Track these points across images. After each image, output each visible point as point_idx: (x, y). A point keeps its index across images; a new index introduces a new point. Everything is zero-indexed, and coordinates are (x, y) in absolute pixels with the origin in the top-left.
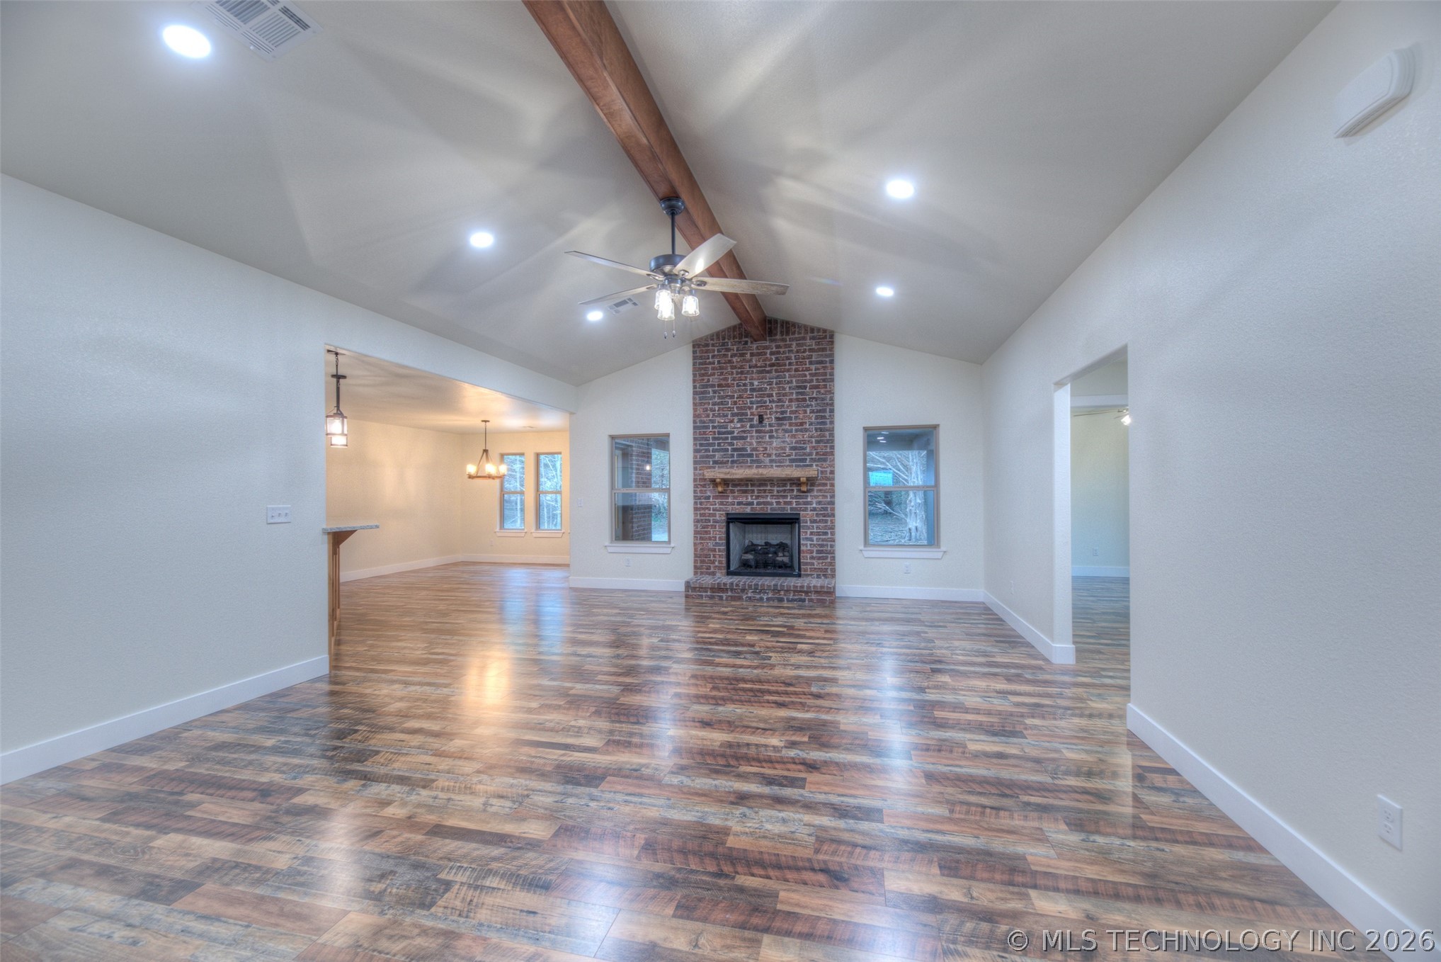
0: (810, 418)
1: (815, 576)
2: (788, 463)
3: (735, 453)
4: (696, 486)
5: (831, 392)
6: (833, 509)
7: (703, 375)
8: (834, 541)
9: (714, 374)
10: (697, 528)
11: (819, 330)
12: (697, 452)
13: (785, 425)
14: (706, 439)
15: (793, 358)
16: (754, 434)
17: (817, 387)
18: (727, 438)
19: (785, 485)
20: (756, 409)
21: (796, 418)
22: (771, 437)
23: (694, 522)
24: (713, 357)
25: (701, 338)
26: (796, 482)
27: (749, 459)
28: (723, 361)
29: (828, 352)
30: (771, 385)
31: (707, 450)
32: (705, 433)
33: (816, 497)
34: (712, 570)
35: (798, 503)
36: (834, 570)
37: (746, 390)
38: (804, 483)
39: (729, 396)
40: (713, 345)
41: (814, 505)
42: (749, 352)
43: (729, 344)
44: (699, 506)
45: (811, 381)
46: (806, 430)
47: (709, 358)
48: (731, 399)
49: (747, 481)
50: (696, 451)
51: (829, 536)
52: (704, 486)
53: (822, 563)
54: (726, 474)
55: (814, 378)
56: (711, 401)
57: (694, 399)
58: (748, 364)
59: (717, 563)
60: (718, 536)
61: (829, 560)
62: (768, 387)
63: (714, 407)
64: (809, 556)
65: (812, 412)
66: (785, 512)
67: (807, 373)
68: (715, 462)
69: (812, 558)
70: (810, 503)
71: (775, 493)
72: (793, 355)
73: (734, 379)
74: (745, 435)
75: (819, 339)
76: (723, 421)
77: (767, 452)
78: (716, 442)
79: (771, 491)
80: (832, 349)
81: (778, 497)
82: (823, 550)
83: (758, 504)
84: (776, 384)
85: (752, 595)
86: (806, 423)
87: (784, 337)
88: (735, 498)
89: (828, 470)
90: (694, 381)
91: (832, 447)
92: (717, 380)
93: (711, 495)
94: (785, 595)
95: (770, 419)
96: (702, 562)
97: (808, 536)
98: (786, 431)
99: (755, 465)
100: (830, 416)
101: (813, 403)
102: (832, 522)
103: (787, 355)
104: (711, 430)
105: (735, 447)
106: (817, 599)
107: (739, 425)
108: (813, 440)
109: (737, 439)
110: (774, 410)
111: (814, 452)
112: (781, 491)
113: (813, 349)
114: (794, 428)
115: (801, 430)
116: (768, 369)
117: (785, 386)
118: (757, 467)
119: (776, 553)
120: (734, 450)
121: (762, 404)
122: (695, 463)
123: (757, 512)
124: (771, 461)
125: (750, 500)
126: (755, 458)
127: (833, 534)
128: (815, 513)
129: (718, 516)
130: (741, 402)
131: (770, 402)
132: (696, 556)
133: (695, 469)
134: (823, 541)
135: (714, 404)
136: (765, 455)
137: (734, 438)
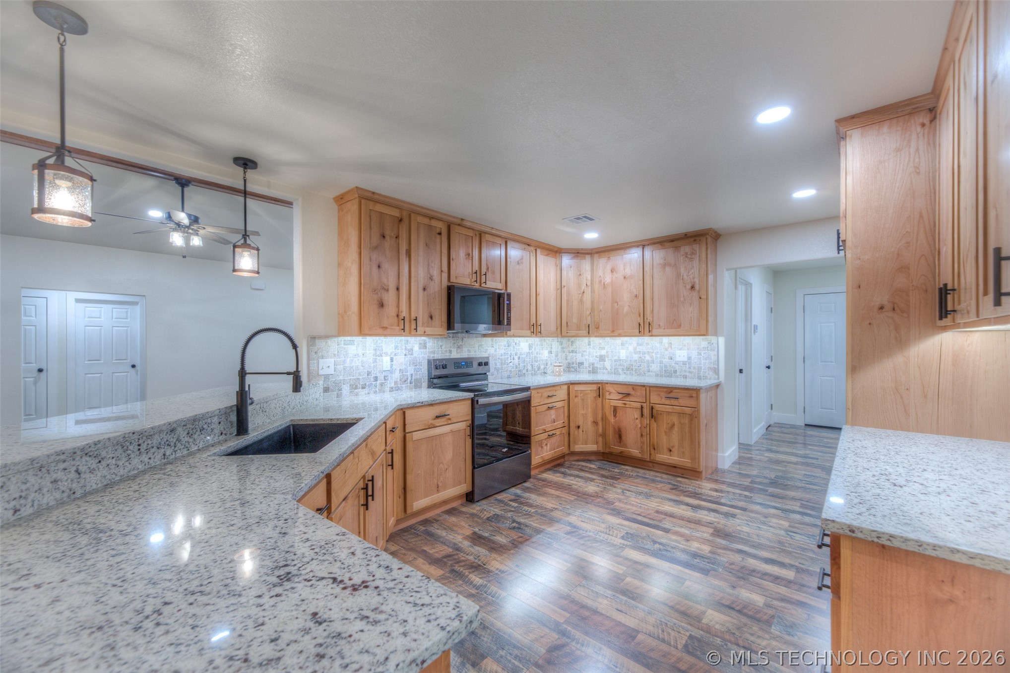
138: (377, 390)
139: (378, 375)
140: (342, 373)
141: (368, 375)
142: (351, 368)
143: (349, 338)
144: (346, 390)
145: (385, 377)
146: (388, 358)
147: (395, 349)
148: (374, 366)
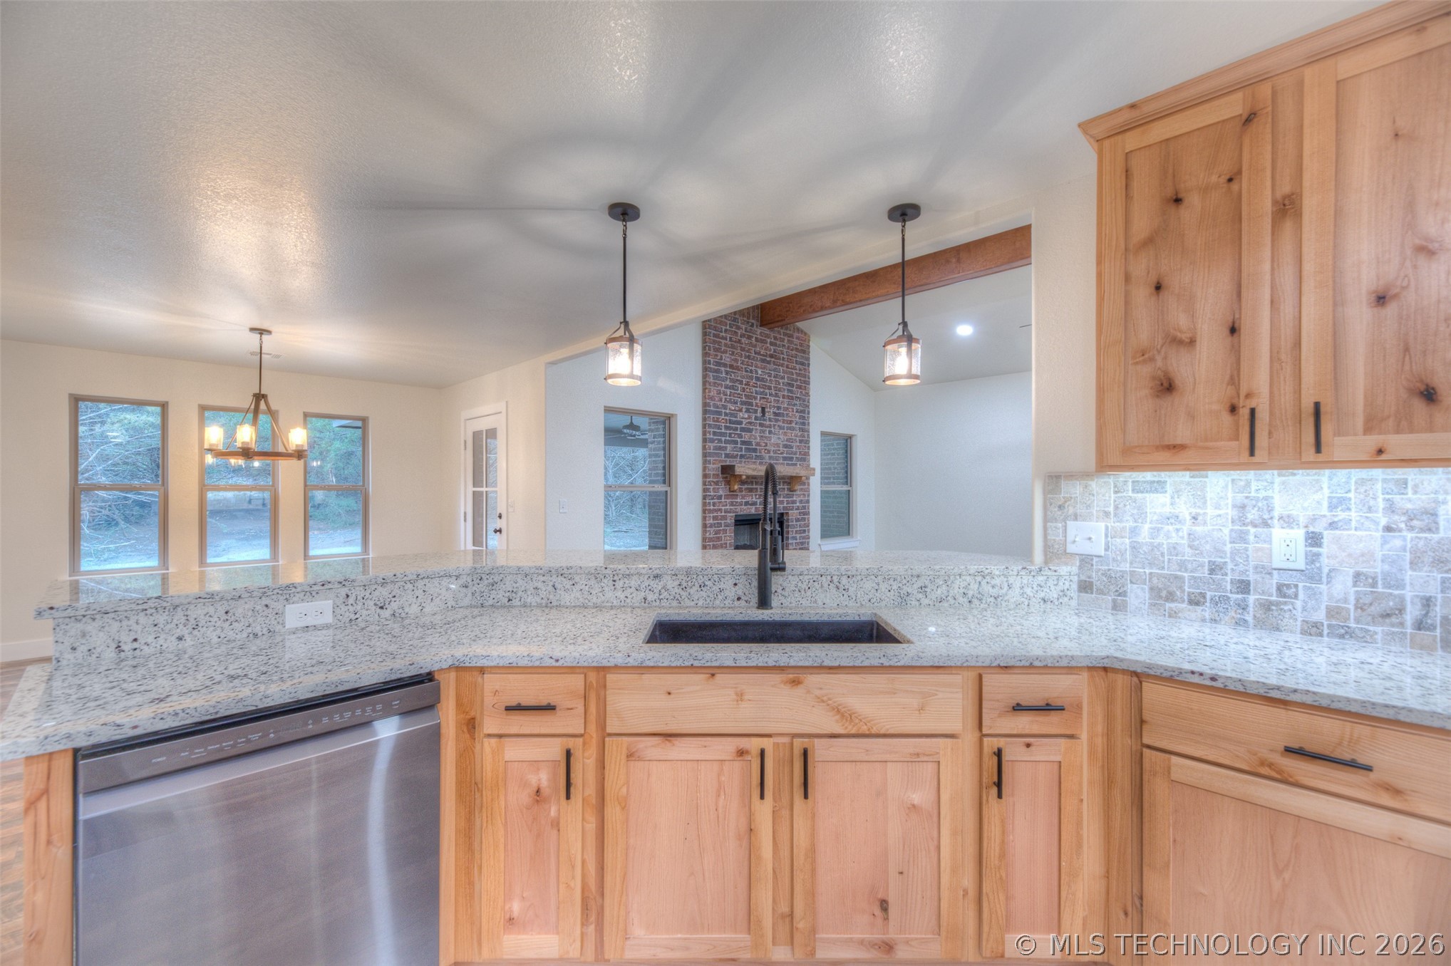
0: (796, 418)
2: (781, 461)
3: (744, 447)
4: (707, 483)
5: (808, 395)
6: (809, 507)
7: (717, 350)
8: (809, 538)
9: (725, 352)
10: (710, 534)
11: (802, 332)
12: (709, 442)
13: (780, 421)
14: (719, 427)
15: (785, 354)
16: (758, 427)
17: (800, 387)
18: (736, 429)
20: (760, 401)
21: (787, 415)
22: (770, 432)
24: (726, 330)
26: (788, 481)
27: (754, 454)
29: (807, 355)
30: (770, 376)
31: (719, 441)
32: (718, 420)
33: (799, 496)
35: (788, 502)
37: (752, 378)
39: (739, 380)
40: (726, 317)
41: (798, 504)
42: (755, 336)
43: (740, 321)
44: (711, 507)
45: (796, 380)
46: (793, 429)
47: (721, 332)
48: (740, 384)
49: (752, 478)
51: (806, 533)
52: (716, 483)
55: (799, 379)
56: (723, 383)
58: (754, 349)
60: (729, 542)
62: (768, 378)
63: (726, 390)
65: (797, 411)
67: (794, 372)
68: (727, 456)
70: (794, 502)
72: (785, 351)
73: (742, 363)
74: (751, 427)
75: (802, 340)
76: (733, 408)
77: (767, 448)
78: (728, 432)
80: (809, 353)
84: (774, 377)
86: (793, 422)
87: (780, 329)
88: (742, 497)
89: (806, 469)
90: (706, 354)
91: (808, 448)
92: (728, 360)
93: (724, 494)
95: (770, 413)
98: (780, 428)
99: (758, 461)
100: (808, 418)
101: (797, 403)
102: (808, 520)
103: (781, 349)
104: (723, 417)
105: (743, 439)
107: (746, 416)
108: (798, 439)
109: (745, 431)
110: (773, 404)
111: (798, 451)
113: (798, 349)
114: (785, 426)
115: (789, 428)
116: (768, 359)
117: (780, 381)
118: (760, 463)
120: (744, 443)
121: (764, 396)
122: (708, 454)
124: (770, 458)
126: (758, 454)
127: (809, 531)
128: (797, 511)
129: (728, 518)
130: (748, 390)
131: (770, 395)
134: (802, 538)
135: (727, 387)
136: (767, 451)
137: (742, 430)
138: (1249, 618)
139: (1252, 577)
140: (1128, 556)
141: (1212, 571)
142: (1154, 547)
143: (1149, 476)
144: (1137, 597)
145: (1280, 588)
146: (1299, 534)
147: (1332, 507)
148: (1234, 553)
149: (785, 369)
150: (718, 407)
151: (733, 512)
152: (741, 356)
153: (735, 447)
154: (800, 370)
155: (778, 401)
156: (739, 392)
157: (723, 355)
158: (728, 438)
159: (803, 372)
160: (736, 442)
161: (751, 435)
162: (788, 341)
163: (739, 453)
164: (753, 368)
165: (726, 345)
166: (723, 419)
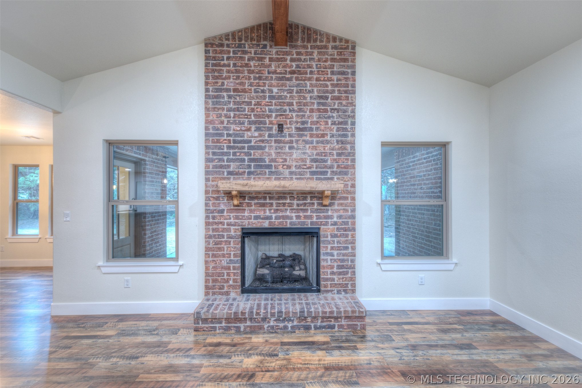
0: (331, 130)
1: (336, 291)
2: (308, 176)
3: (253, 164)
4: (207, 199)
5: (353, 104)
6: (354, 223)
7: (217, 78)
8: (355, 256)
9: (229, 78)
10: (209, 244)
11: (341, 40)
12: (209, 162)
13: (306, 136)
14: (220, 148)
15: (314, 66)
16: (273, 144)
17: (339, 98)
18: (243, 148)
19: (305, 198)
20: (275, 118)
21: (317, 129)
22: (291, 148)
23: (206, 238)
24: (228, 58)
25: (215, 37)
26: (319, 195)
27: (267, 171)
28: (240, 64)
29: (350, 63)
30: (291, 93)
31: (221, 160)
32: (218, 141)
33: (338, 211)
34: (226, 289)
35: (318, 217)
36: (354, 285)
37: (264, 97)
38: (327, 197)
39: (246, 102)
40: (228, 46)
41: (335, 219)
42: (268, 57)
43: (247, 46)
44: (211, 220)
45: (333, 91)
46: (328, 142)
47: (223, 60)
48: (248, 105)
49: (265, 193)
50: (208, 160)
51: (350, 250)
52: (217, 199)
53: (343, 278)
54: (243, 185)
55: (336, 89)
56: (225, 107)
57: (206, 103)
58: (267, 69)
59: (231, 282)
60: (232, 253)
61: (349, 275)
62: (288, 95)
63: (228, 113)
64: (329, 271)
65: (334, 123)
66: (305, 226)
67: (328, 83)
68: (230, 173)
69: (333, 273)
70: (331, 217)
71: (295, 207)
72: (314, 64)
73: (251, 85)
74: (263, 145)
75: (341, 48)
76: (239, 129)
77: (287, 163)
78: (231, 151)
79: (290, 205)
80: (353, 60)
81: (298, 211)
82: (343, 266)
83: (276, 218)
84: (296, 93)
85: (275, 324)
86: (327, 134)
87: (305, 43)
88: (251, 211)
89: (350, 183)
90: (207, 84)
91: (353, 160)
92: (232, 84)
93: (226, 208)
94: (312, 322)
95: (290, 129)
96: (214, 281)
97: (329, 251)
98: (306, 142)
99: (274, 177)
100: (352, 128)
101: (334, 115)
102: (353, 236)
103: (308, 63)
104: (225, 138)
105: (252, 157)
106: (348, 325)
107: (256, 134)
108: (335, 152)
109: (255, 149)
110: (294, 120)
111: (335, 165)
112: (301, 205)
113: (335, 59)
114: (315, 139)
115: (322, 142)
116: (288, 76)
117: (306, 95)
118: (276, 179)
119: (292, 267)
120: (251, 160)
121: (281, 113)
122: (207, 173)
123: (276, 227)
124: (291, 173)
125: (268, 214)
126: (273, 170)
127: (354, 248)
128: (336, 227)
129: (232, 231)
130: (259, 110)
131: (290, 111)
132: (207, 274)
133: (207, 180)
134: (344, 255)
135: (229, 110)
136: (285, 167)
137: (250, 148)
149: (314, 82)
150: (218, 129)
151: (239, 226)
152: (249, 78)
153: (241, 165)
154: (338, 80)
155: (304, 116)
156: (246, 112)
157: (226, 82)
158: (231, 157)
159: (343, 82)
160: (244, 160)
161: (263, 153)
162: (319, 53)
163: (247, 170)
164: (266, 88)
165: (228, 72)
166: (226, 140)
